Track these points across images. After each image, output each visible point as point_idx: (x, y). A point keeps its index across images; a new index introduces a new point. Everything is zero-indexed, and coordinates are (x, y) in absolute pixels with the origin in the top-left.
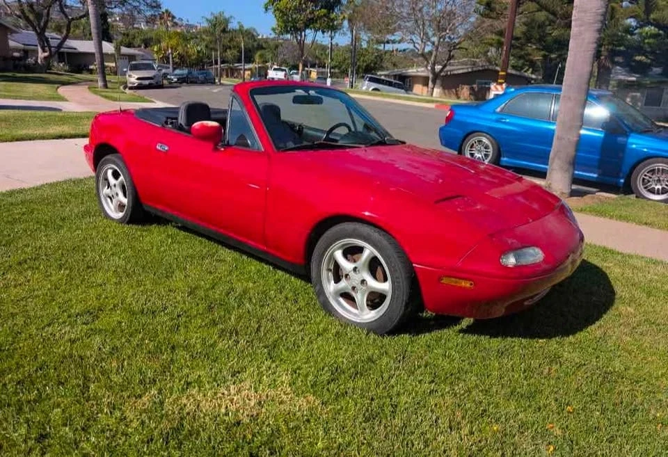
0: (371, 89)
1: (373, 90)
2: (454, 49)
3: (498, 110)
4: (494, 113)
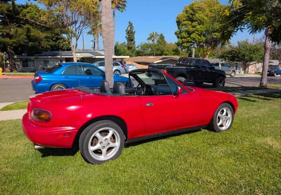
3: (62, 73)
4: (61, 75)
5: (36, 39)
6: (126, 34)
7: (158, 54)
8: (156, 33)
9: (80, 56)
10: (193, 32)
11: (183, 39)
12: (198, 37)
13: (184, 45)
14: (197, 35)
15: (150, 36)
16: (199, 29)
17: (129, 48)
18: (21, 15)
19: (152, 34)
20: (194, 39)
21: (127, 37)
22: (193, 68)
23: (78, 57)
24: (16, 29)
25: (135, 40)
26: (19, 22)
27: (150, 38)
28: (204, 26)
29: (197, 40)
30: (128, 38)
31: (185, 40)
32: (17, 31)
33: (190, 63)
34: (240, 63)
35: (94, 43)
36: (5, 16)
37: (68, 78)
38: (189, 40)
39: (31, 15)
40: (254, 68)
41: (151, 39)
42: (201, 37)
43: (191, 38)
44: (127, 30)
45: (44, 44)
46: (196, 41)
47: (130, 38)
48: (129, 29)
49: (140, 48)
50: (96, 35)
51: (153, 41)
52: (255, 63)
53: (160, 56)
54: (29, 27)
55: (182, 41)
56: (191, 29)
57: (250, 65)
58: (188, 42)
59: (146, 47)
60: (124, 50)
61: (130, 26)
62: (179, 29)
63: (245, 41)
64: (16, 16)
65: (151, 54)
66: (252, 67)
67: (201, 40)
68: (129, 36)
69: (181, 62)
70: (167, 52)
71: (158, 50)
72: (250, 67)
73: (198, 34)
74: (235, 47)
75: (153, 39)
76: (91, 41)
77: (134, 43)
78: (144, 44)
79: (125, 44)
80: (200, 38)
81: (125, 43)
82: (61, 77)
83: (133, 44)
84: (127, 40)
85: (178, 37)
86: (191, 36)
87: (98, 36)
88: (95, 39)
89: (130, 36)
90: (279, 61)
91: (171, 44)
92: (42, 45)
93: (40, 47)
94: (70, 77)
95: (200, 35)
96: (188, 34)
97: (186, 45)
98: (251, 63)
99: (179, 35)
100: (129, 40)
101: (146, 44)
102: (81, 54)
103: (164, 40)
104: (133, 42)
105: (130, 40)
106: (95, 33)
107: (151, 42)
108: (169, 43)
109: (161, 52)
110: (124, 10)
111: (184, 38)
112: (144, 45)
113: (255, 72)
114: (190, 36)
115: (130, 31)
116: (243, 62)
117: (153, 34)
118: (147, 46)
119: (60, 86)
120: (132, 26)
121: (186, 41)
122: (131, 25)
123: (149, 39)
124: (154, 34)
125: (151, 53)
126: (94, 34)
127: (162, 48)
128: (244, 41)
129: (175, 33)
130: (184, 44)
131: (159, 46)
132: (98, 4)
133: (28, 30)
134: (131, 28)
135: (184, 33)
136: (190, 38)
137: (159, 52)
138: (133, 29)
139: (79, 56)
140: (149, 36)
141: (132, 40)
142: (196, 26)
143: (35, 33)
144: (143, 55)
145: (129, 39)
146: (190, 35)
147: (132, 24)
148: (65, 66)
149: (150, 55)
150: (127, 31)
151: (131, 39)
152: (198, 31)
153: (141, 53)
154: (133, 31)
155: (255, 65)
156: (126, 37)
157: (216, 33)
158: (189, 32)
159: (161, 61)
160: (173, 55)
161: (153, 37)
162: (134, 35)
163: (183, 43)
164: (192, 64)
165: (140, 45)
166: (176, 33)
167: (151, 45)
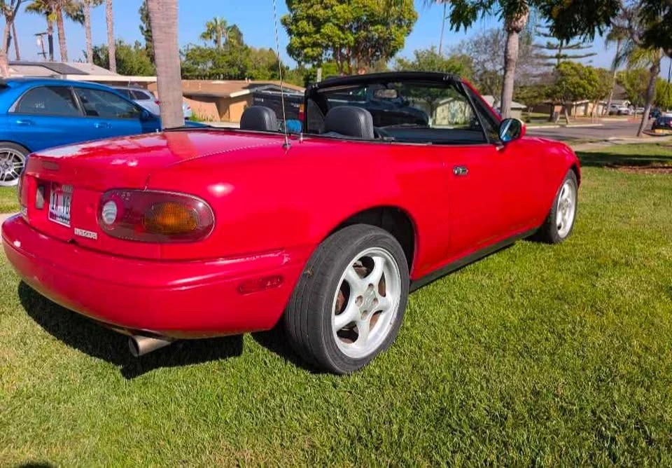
3: (12, 110)
4: (8, 114)
6: (140, 21)
7: (233, 76)
8: (224, 23)
10: (327, 20)
11: (303, 38)
12: (340, 33)
13: (308, 52)
14: (336, 28)
15: (207, 29)
16: (340, 13)
19: (212, 23)
20: (329, 38)
21: (145, 29)
27: (208, 34)
28: (350, 8)
29: (336, 39)
30: (148, 31)
31: (309, 40)
34: (422, 100)
35: (50, 38)
37: (33, 124)
38: (317, 39)
40: (446, 113)
41: (211, 38)
42: (343, 33)
43: (323, 35)
44: (142, 10)
46: (334, 43)
49: (184, 58)
50: (54, 16)
51: (216, 42)
52: (449, 102)
53: (239, 79)
55: (302, 43)
56: (322, 12)
57: (438, 105)
58: (315, 45)
59: (201, 56)
62: (291, 10)
63: (429, 49)
65: (213, 74)
66: (443, 110)
67: (346, 41)
68: (150, 25)
70: (254, 72)
71: (231, 65)
72: (439, 110)
73: (337, 25)
74: (410, 63)
75: (217, 37)
76: (37, 35)
78: (194, 47)
79: (140, 48)
80: (342, 36)
81: (140, 45)
82: (11, 120)
84: (144, 37)
85: (290, 32)
86: (322, 30)
87: (59, 20)
88: (51, 28)
90: (494, 97)
91: (262, 51)
94: (39, 121)
95: (341, 29)
96: (314, 26)
97: (311, 53)
98: (441, 102)
99: (293, 27)
100: (149, 36)
101: (198, 48)
102: (15, 67)
103: (243, 41)
106: (51, 9)
107: (210, 44)
108: (258, 49)
109: (239, 70)
111: (306, 34)
112: (194, 50)
113: (449, 122)
114: (318, 31)
116: (426, 98)
117: (214, 23)
118: (204, 55)
119: (10, 151)
121: (310, 43)
123: (204, 36)
124: (216, 22)
125: (214, 71)
126: (47, 14)
127: (241, 61)
128: (427, 50)
129: (282, 20)
130: (305, 51)
131: (234, 55)
135: (305, 23)
136: (320, 36)
137: (235, 71)
140: (205, 30)
142: (333, 6)
145: (150, 34)
146: (320, 29)
148: (15, 88)
149: (212, 76)
150: (144, 12)
152: (338, 19)
153: (188, 72)
155: (447, 105)
156: (142, 28)
157: (379, 27)
158: (318, 20)
159: (247, 92)
160: (269, 79)
161: (217, 32)
163: (304, 46)
165: (182, 51)
166: (284, 22)
167: (211, 52)
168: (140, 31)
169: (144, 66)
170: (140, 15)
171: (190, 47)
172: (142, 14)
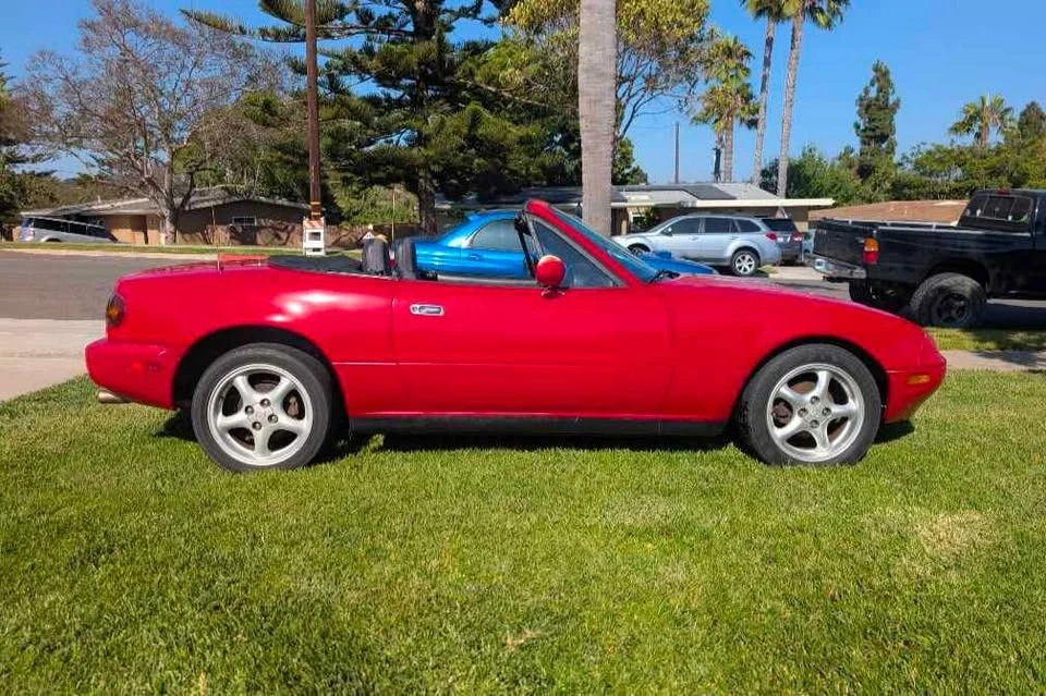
0: (43, 240)
1: (49, 240)
2: (198, 170)
5: (495, 150)
6: (857, 115)
8: (998, 103)
9: (648, 201)
17: (865, 172)
18: (459, 73)
19: (974, 108)
21: (862, 127)
22: (1027, 234)
23: (642, 207)
24: (442, 119)
25: (897, 137)
26: (453, 97)
27: (964, 125)
30: (864, 131)
32: (443, 123)
33: (1017, 216)
35: (718, 154)
36: (418, 82)
37: (481, 260)
39: (487, 70)
41: (969, 130)
44: (861, 99)
45: (518, 161)
47: (873, 130)
48: (873, 93)
49: (909, 166)
51: (978, 136)
54: (478, 107)
59: (940, 161)
60: (837, 178)
61: (878, 80)
64: (447, 79)
68: (871, 120)
69: (979, 212)
70: (1042, 183)
71: (995, 172)
75: (981, 128)
77: (891, 150)
78: (932, 149)
79: (851, 156)
81: (852, 152)
83: (888, 153)
84: (859, 138)
87: (729, 129)
88: (721, 140)
89: (873, 120)
92: (511, 166)
93: (506, 172)
100: (867, 136)
101: (938, 149)
102: (651, 193)
104: (884, 146)
105: (871, 137)
107: (968, 140)
110: (836, 21)
112: (929, 153)
115: (877, 99)
117: (980, 105)
118: (943, 158)
120: (888, 81)
122: (882, 76)
123: (956, 130)
124: (984, 104)
125: (958, 185)
127: (1016, 166)
131: (1003, 156)
132: (699, 9)
133: (476, 120)
134: (880, 90)
137: (1000, 183)
138: (891, 91)
139: (645, 201)
140: (962, 118)
141: (883, 138)
143: (494, 126)
144: (919, 193)
145: (870, 133)
147: (886, 74)
150: (865, 102)
151: (878, 132)
153: (911, 188)
154: (891, 102)
156: (857, 126)
161: (982, 121)
162: (895, 117)
164: (1025, 218)
165: (908, 155)
167: (961, 153)
168: (854, 130)
169: (842, 181)
170: (858, 108)
171: (924, 149)
172: (861, 105)
